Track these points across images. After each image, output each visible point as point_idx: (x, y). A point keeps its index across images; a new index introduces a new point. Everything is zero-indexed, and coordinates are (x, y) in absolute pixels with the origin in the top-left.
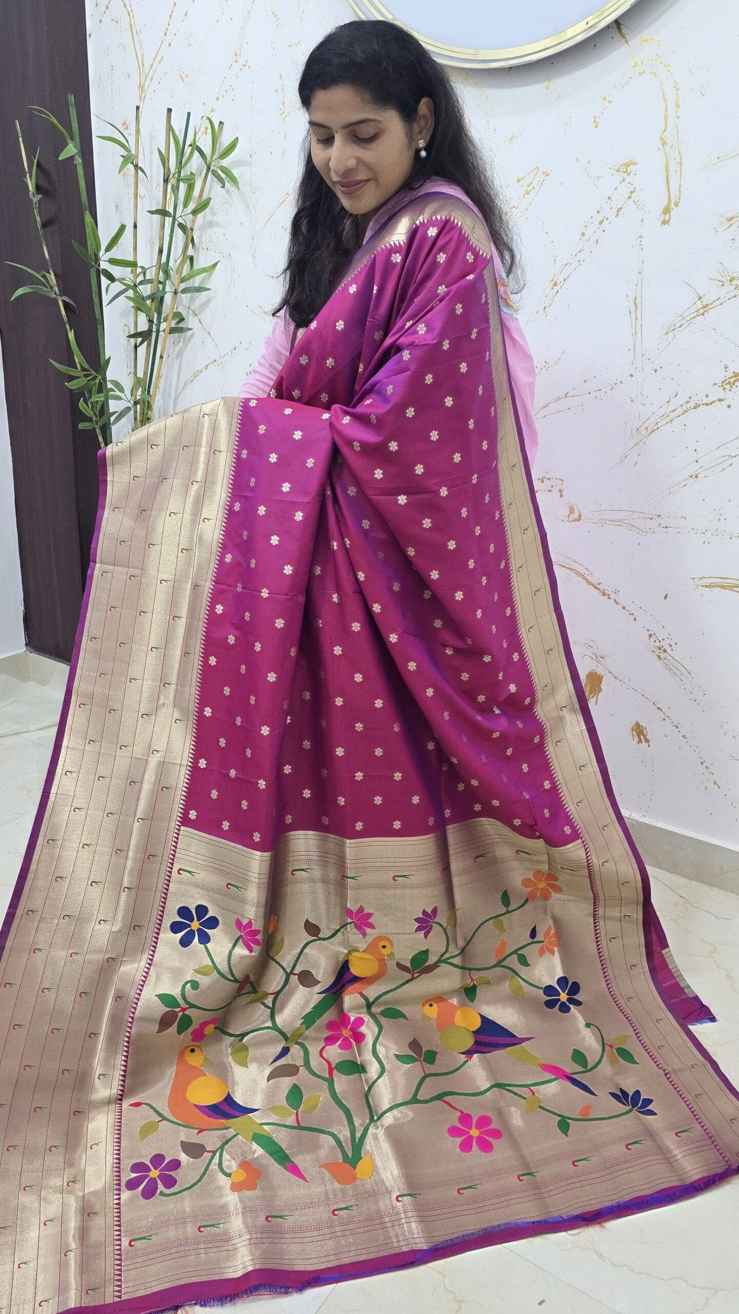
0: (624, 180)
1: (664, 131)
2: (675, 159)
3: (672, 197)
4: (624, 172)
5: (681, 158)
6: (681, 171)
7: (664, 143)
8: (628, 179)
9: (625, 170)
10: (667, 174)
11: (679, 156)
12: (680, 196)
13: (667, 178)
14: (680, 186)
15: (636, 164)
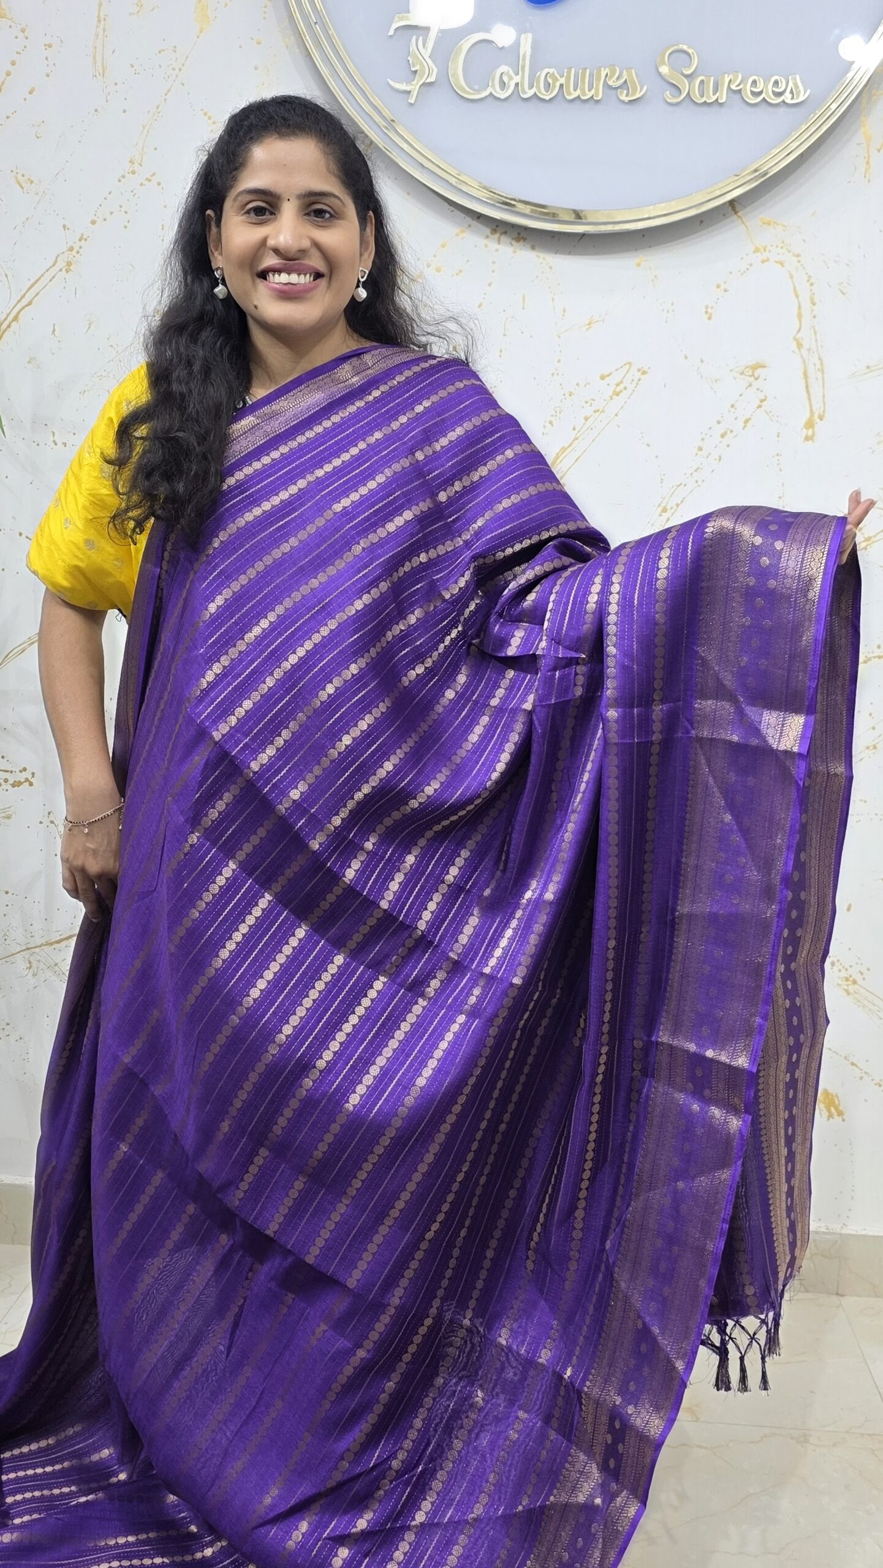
0: (750, 385)
1: (799, 331)
2: (815, 364)
3: (814, 409)
4: (750, 376)
5: (822, 364)
6: (823, 379)
7: (800, 345)
8: (756, 384)
9: (751, 373)
10: (806, 382)
11: (819, 362)
12: (825, 408)
13: (807, 387)
14: (824, 396)
15: (764, 367)
